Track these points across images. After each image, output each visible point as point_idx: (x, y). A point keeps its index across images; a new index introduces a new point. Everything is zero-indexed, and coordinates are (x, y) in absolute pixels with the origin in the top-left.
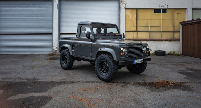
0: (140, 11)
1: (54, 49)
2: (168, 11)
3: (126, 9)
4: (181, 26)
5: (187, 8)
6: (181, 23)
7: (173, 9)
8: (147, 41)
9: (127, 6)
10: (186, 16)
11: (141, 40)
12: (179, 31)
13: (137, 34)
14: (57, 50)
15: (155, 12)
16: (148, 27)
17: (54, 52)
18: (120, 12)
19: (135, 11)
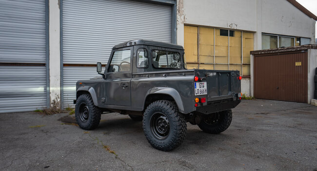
0: (202, 31)
1: (53, 98)
2: (237, 34)
3: (185, 25)
4: (252, 57)
5: (255, 32)
6: (252, 53)
7: (241, 31)
9: (186, 20)
10: (255, 44)
12: (250, 65)
14: (59, 100)
15: (221, 35)
16: (212, 58)
17: (52, 105)
18: (177, 29)
19: (195, 30)
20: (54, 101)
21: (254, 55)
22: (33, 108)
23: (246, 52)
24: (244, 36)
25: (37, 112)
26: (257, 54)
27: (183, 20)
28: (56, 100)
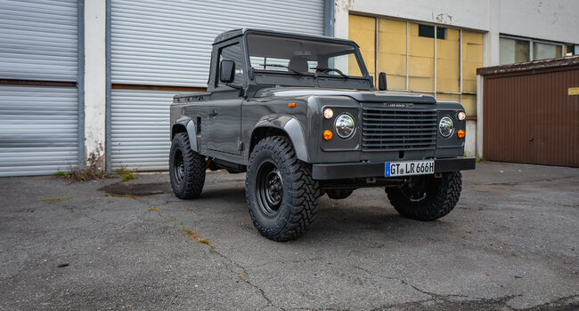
0: (383, 26)
1: (90, 148)
2: (450, 35)
3: (352, 13)
4: (480, 80)
5: (486, 32)
6: (479, 71)
7: (459, 29)
9: (352, 4)
10: (486, 55)
12: (476, 95)
14: (102, 153)
15: (420, 35)
16: (403, 79)
17: (88, 164)
18: (334, 20)
19: (371, 23)
20: (93, 155)
21: (485, 76)
22: (53, 170)
23: (468, 70)
24: (465, 39)
25: (59, 176)
26: (490, 74)
27: (347, 3)
28: (96, 153)
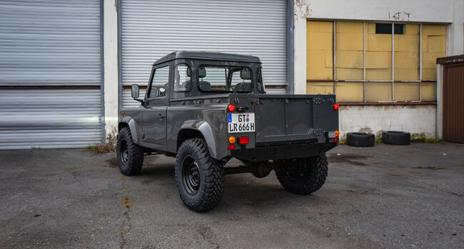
0: (342, 29)
1: (108, 131)
2: (408, 29)
3: (309, 20)
4: (440, 69)
5: (450, 23)
6: (439, 61)
7: (419, 24)
8: (361, 107)
9: (310, 12)
10: (449, 45)
11: (346, 105)
12: (436, 82)
13: (334, 89)
14: (116, 134)
15: (377, 32)
17: (107, 141)
18: (294, 27)
19: (329, 27)
20: (110, 135)
21: (444, 64)
22: (85, 144)
23: (429, 58)
24: (425, 32)
25: (90, 149)
26: (449, 64)
27: (305, 12)
28: (112, 134)
